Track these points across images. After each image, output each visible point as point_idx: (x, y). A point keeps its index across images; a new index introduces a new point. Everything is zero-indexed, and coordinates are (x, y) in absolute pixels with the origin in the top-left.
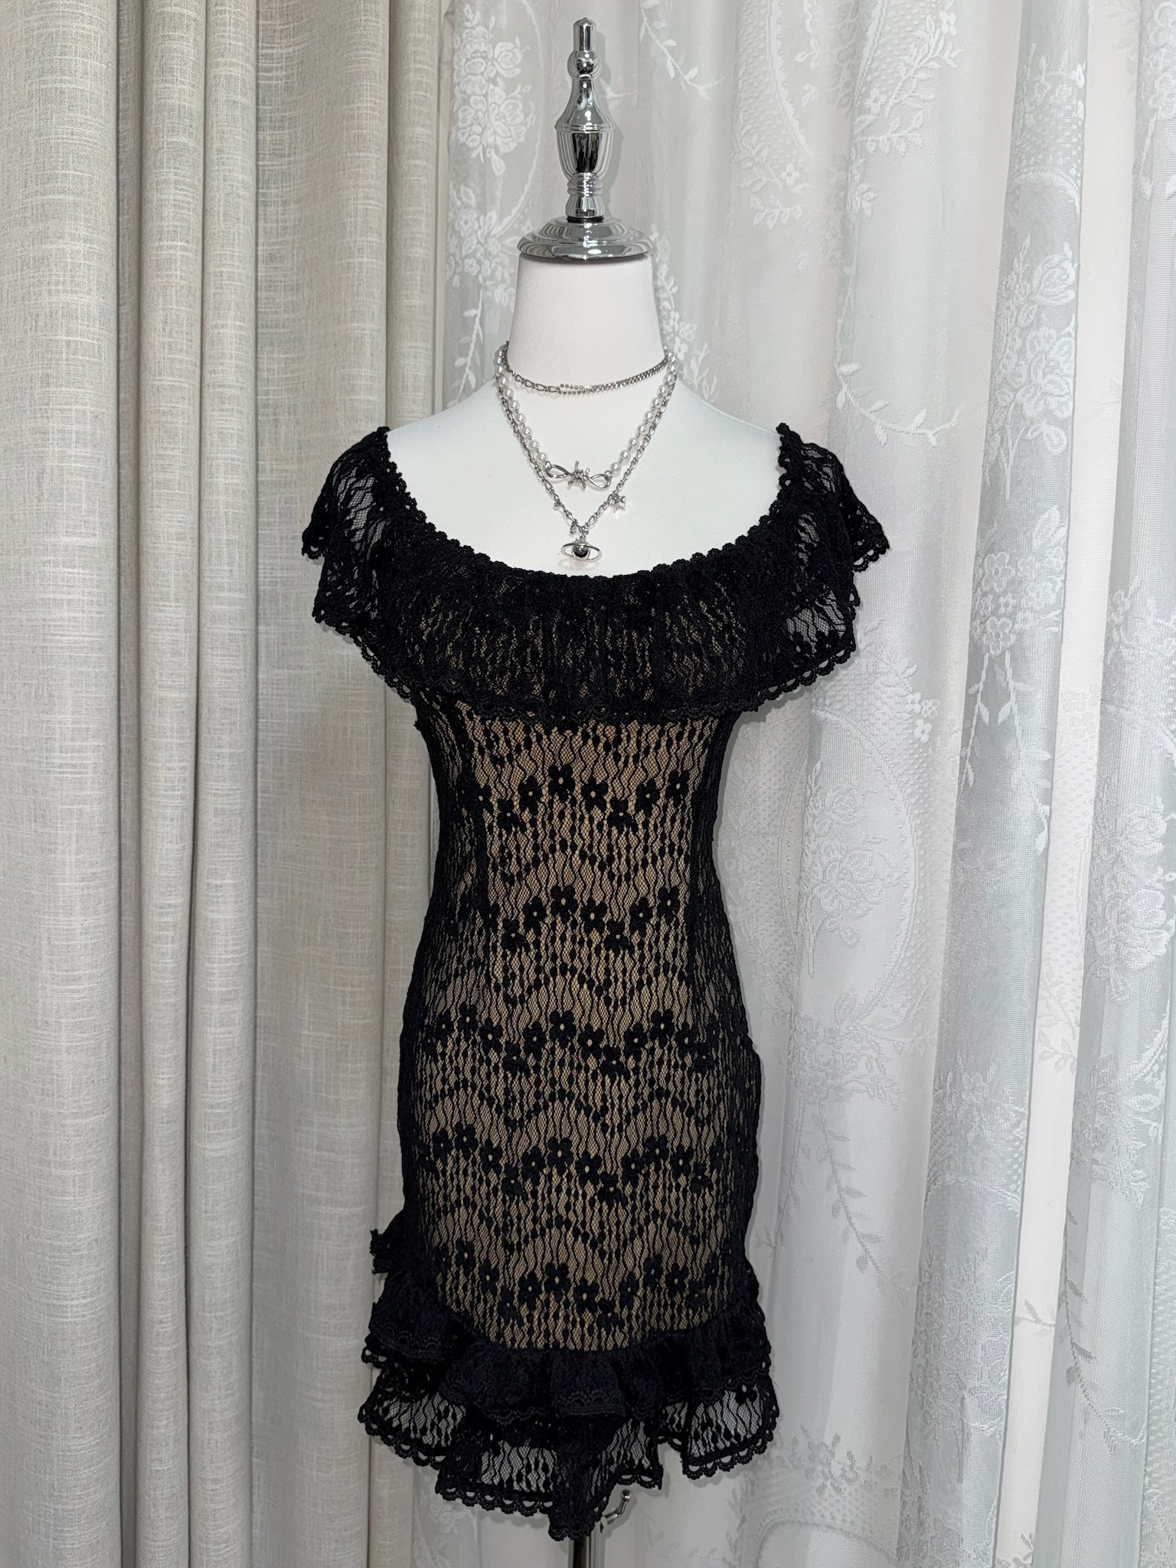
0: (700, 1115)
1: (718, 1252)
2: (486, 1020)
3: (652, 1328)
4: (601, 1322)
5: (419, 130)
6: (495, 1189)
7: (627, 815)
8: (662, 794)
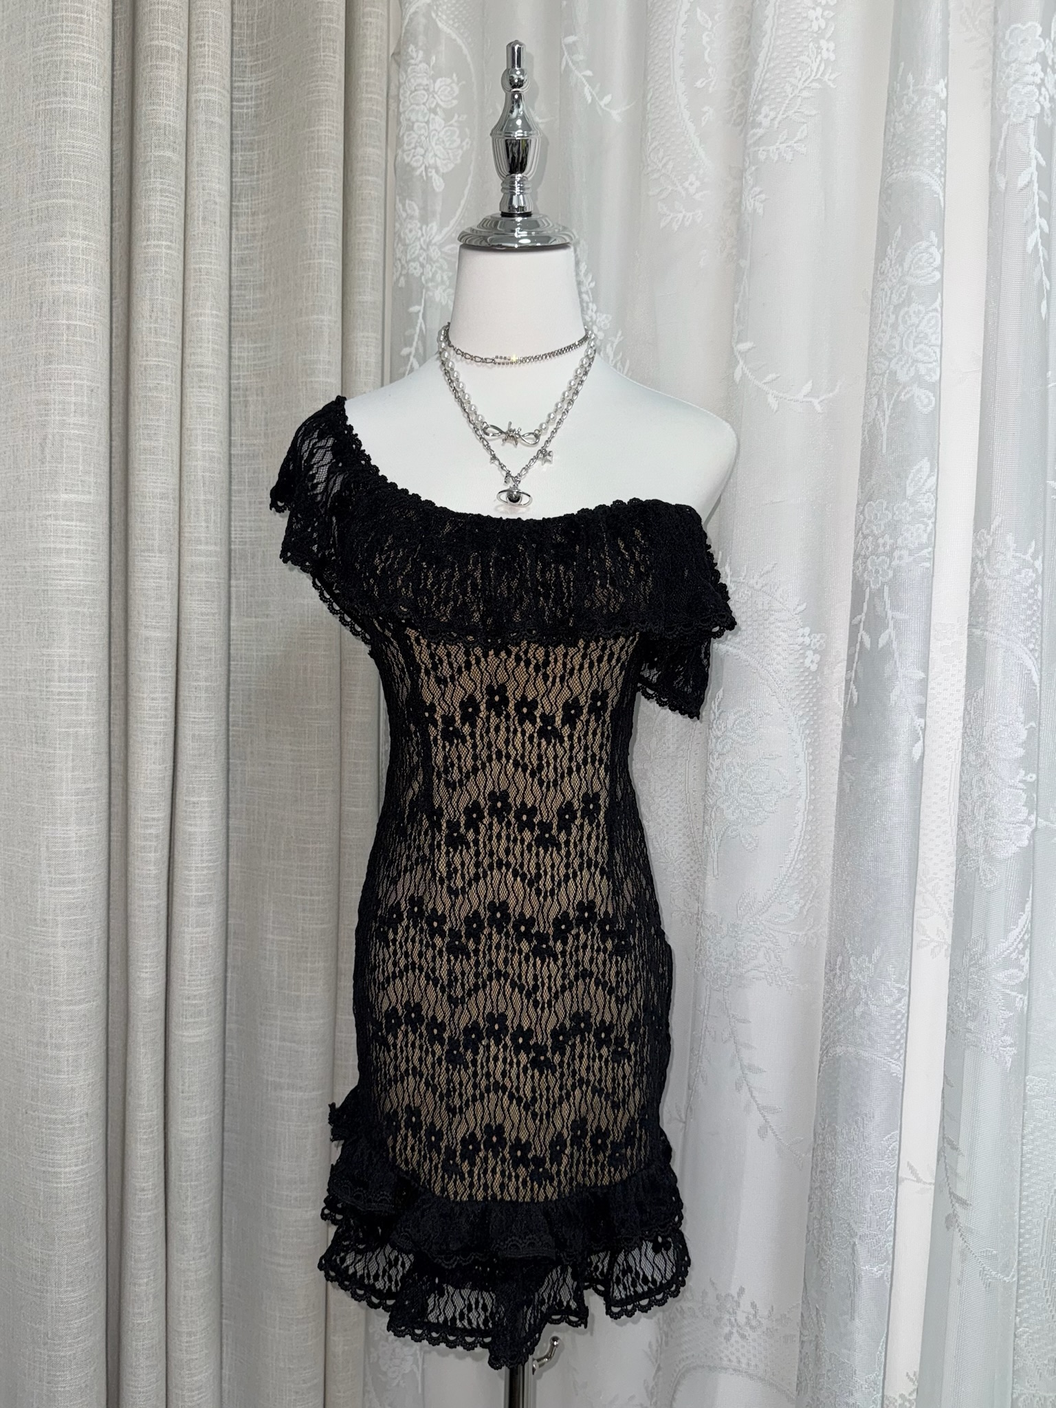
0: (619, 994)
1: (636, 1116)
2: (432, 910)
3: (578, 1184)
4: (534, 1176)
5: (370, 150)
6: (440, 1060)
7: (554, 728)
8: (585, 711)
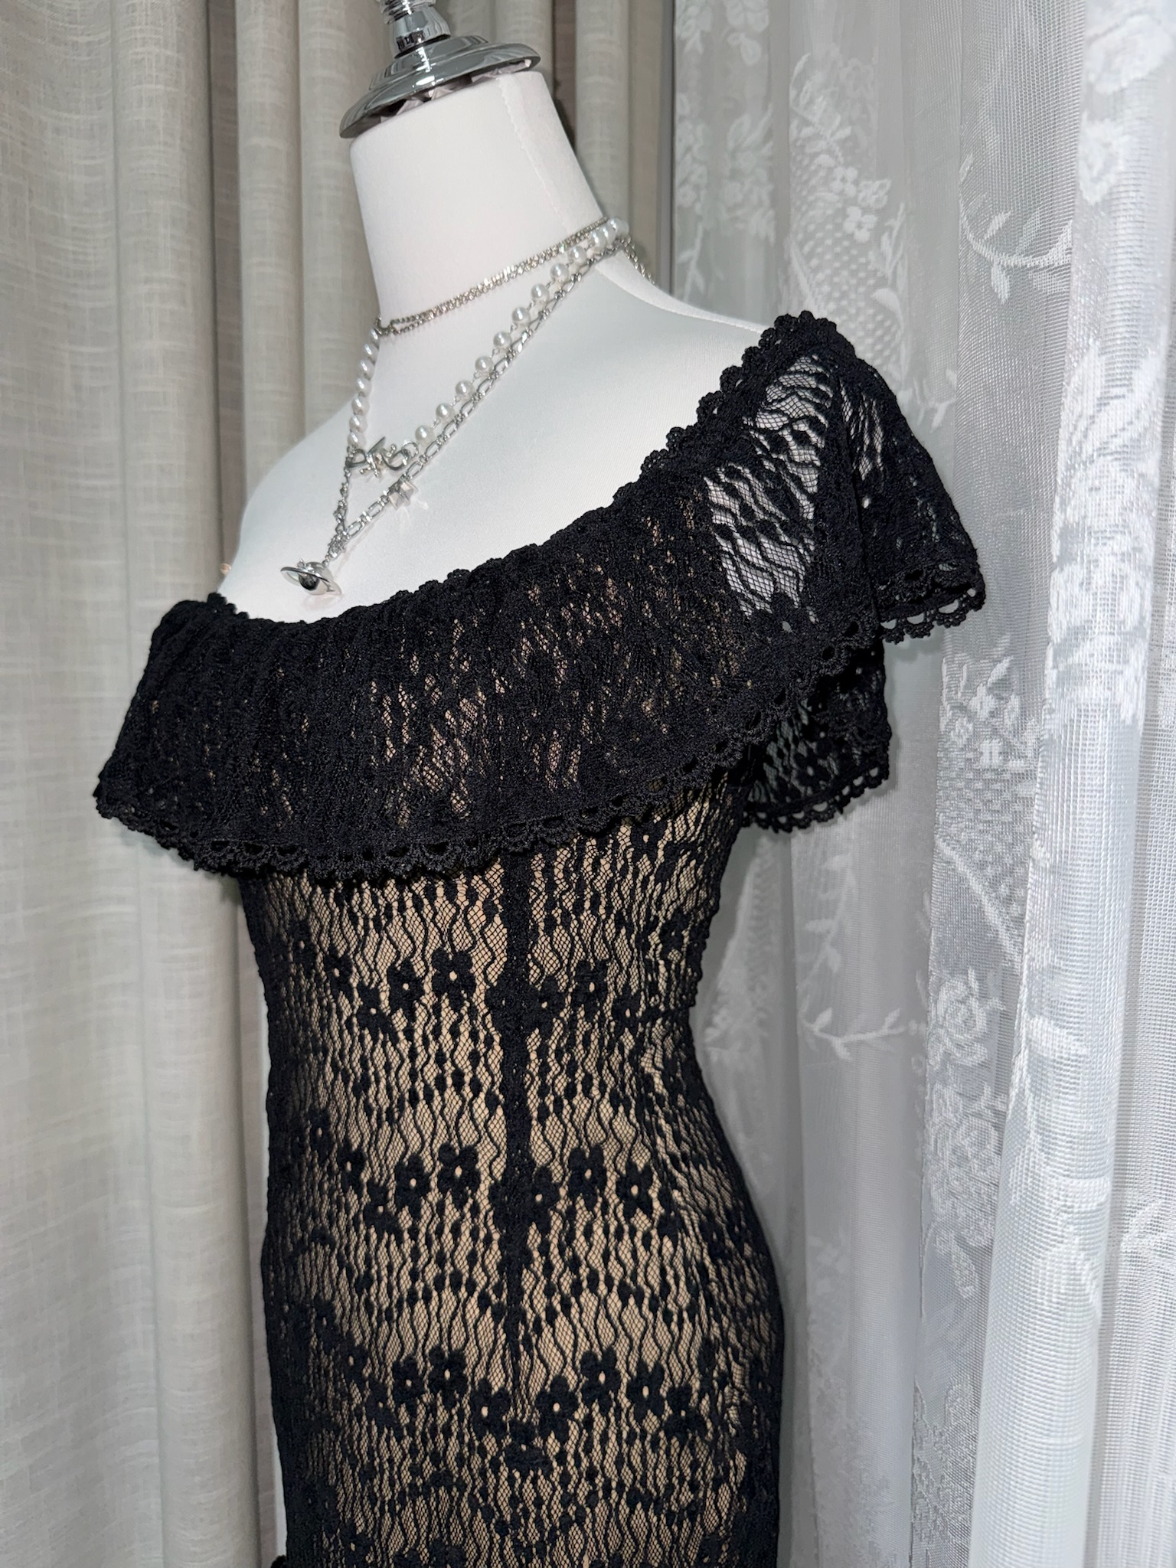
8: (427, 987)
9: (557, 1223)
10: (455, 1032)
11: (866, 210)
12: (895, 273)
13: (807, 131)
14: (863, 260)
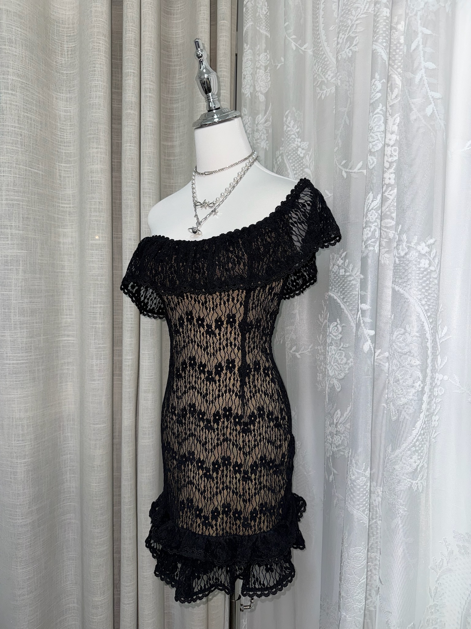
4: (204, 524)
8: (225, 323)
9: (251, 377)
10: (231, 333)
11: (303, 149)
12: (310, 165)
13: (289, 129)
14: (302, 161)
